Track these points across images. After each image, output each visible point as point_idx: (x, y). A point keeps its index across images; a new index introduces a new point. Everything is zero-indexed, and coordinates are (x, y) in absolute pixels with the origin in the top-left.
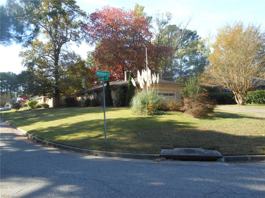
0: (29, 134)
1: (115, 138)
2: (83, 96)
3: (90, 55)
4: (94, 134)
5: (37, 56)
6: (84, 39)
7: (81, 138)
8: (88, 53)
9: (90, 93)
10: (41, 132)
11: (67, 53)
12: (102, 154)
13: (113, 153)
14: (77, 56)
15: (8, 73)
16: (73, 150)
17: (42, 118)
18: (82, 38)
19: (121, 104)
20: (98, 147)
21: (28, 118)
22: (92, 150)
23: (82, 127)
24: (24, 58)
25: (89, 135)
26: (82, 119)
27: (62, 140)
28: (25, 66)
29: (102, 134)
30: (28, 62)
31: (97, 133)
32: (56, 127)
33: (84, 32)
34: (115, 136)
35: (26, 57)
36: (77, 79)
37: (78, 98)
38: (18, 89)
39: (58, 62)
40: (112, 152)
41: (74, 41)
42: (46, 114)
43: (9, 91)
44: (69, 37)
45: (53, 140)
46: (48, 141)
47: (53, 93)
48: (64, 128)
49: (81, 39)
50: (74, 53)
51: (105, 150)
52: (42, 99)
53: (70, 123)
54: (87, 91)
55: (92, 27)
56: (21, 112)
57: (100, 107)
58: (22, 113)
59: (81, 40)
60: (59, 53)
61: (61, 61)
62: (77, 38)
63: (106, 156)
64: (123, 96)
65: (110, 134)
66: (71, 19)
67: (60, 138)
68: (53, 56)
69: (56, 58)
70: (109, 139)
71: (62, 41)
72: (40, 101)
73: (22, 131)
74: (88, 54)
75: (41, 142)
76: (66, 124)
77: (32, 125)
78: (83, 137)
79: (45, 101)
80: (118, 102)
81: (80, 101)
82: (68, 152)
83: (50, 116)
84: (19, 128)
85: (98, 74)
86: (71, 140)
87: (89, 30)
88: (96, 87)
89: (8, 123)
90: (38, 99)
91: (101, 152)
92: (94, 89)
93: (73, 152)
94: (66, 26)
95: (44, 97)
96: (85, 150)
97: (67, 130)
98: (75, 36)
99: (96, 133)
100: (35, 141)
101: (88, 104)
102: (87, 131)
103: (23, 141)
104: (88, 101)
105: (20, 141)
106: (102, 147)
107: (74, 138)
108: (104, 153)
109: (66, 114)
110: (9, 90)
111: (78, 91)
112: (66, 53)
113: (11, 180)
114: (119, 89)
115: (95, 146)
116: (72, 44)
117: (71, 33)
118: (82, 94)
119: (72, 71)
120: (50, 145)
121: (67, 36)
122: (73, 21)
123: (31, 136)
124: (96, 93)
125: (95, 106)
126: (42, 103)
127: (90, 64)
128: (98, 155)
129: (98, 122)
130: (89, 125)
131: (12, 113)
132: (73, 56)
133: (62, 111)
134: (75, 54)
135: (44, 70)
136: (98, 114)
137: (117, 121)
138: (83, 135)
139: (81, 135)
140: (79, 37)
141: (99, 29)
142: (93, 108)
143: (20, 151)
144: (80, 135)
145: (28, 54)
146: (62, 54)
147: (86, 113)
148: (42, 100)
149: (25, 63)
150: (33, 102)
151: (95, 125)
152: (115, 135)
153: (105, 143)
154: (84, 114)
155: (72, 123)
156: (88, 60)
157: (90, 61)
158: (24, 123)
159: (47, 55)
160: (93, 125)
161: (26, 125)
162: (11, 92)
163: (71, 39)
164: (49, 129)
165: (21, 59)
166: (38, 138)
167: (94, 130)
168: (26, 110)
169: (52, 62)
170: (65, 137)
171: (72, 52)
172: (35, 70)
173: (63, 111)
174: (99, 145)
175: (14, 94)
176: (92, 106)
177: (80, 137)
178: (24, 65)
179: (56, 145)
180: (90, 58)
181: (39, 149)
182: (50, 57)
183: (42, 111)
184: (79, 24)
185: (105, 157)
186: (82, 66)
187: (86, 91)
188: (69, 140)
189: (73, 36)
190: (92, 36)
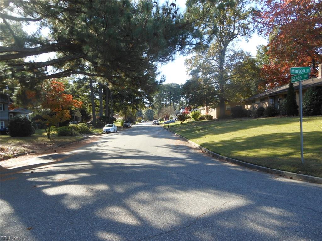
0: (202, 147)
1: (316, 158)
2: (254, 104)
3: (261, 50)
4: (281, 151)
5: (201, 61)
6: (256, 30)
7: (264, 155)
8: (257, 47)
9: (263, 100)
10: (215, 145)
11: (234, 52)
12: (299, 178)
13: (317, 179)
14: (246, 53)
15: (171, 84)
16: (258, 168)
17: (209, 130)
18: (254, 29)
19: (313, 112)
20: (293, 169)
21: (194, 130)
22: (284, 172)
23: (262, 142)
24: (189, 66)
25: (274, 153)
26: (258, 132)
27: (240, 156)
28: (190, 75)
29: (293, 152)
30: (193, 70)
31: (285, 150)
32: (228, 141)
33: (257, 21)
34: (314, 156)
35: (191, 64)
36: (246, 83)
37: (247, 107)
38: (180, 100)
39: (223, 65)
40: (316, 176)
41: (242, 36)
42: (212, 126)
43: (172, 103)
44: (236, 32)
45: (231, 155)
46: (225, 156)
47: (218, 102)
48: (239, 142)
49: (252, 31)
50: (242, 50)
51: (303, 172)
52: (204, 109)
53: (244, 136)
54: (259, 97)
55: (267, 13)
56: (185, 124)
57: (279, 117)
58: (187, 125)
59: (251, 33)
60: (224, 54)
61: (226, 63)
62: (247, 31)
63: (308, 182)
64: (317, 101)
65: (306, 153)
66: (239, 8)
67: (237, 153)
68: (218, 58)
69: (221, 60)
70: (306, 159)
71: (229, 38)
72: (203, 112)
73: (194, 143)
74: (257, 50)
75: (217, 157)
76: (240, 138)
77: (202, 138)
78: (266, 154)
79: (207, 112)
80: (307, 109)
81: (249, 110)
82: (251, 171)
83: (218, 128)
84: (190, 141)
85: (293, 72)
86: (252, 157)
87: (264, 17)
88: (272, 91)
89: (177, 135)
90: (201, 110)
91: (298, 175)
92: (270, 94)
93: (257, 171)
94: (233, 19)
95: (207, 108)
96: (274, 171)
97: (243, 145)
98: (244, 29)
99: (283, 150)
100: (210, 155)
101: (261, 113)
102: (270, 147)
103: (199, 154)
104: (261, 110)
105: (197, 154)
106: (298, 168)
107: (255, 155)
108: (302, 176)
109: (236, 126)
110: (172, 101)
111: (246, 98)
112: (232, 53)
113: (210, 192)
114: (310, 91)
115: (288, 167)
116: (240, 40)
117: (239, 27)
118: (251, 102)
119: (239, 74)
120: (228, 161)
121: (234, 31)
122: (242, 11)
123: (205, 150)
124: (272, 99)
125: (270, 116)
126: (205, 114)
127: (260, 62)
128: (293, 178)
129: (282, 136)
130: (271, 140)
131: (178, 126)
132: (241, 54)
133: (229, 122)
134: (243, 52)
135: (208, 76)
136: (280, 127)
137: (313, 135)
138: (266, 152)
139: (263, 151)
140: (249, 30)
141: (278, 11)
142: (269, 118)
143: (200, 164)
144: (261, 151)
145: (193, 61)
146: (227, 55)
147: (262, 125)
148: (205, 111)
149: (190, 71)
150: (197, 113)
151: (279, 140)
152: (315, 154)
153: (302, 164)
154: (259, 126)
155: (247, 137)
156: (258, 57)
157: (260, 58)
158: (193, 136)
159: (212, 59)
160: (277, 140)
161: (196, 138)
162: (174, 104)
163: (239, 34)
164: (221, 143)
165: (186, 68)
166: (213, 152)
167: (279, 147)
168: (190, 122)
169: (217, 66)
170: (243, 153)
171: (239, 50)
172: (199, 77)
173: (231, 123)
174: (294, 166)
175: (176, 106)
176: (266, 115)
177: (262, 154)
178: (189, 73)
179: (236, 161)
180: (261, 53)
181: (219, 164)
182: (215, 60)
183: (207, 123)
184: (249, 13)
185: (305, 182)
186: (252, 66)
187: (257, 97)
188: (249, 156)
189: (241, 30)
190: (266, 24)
